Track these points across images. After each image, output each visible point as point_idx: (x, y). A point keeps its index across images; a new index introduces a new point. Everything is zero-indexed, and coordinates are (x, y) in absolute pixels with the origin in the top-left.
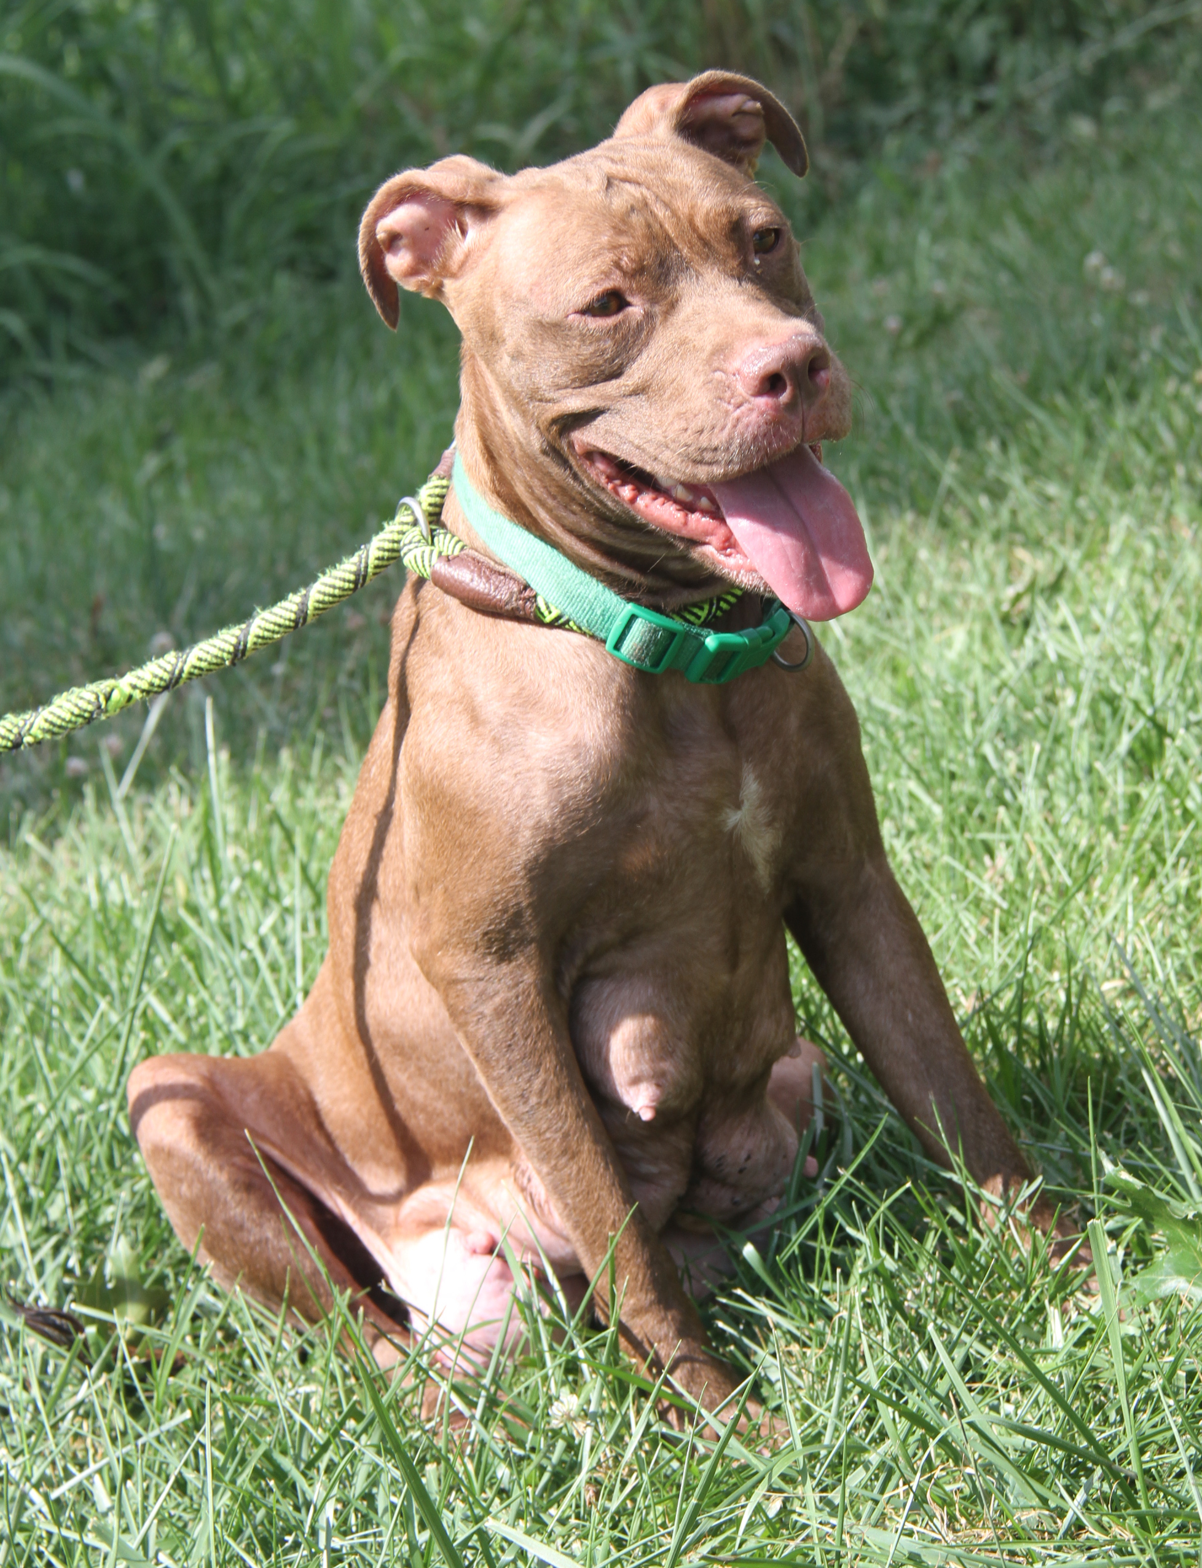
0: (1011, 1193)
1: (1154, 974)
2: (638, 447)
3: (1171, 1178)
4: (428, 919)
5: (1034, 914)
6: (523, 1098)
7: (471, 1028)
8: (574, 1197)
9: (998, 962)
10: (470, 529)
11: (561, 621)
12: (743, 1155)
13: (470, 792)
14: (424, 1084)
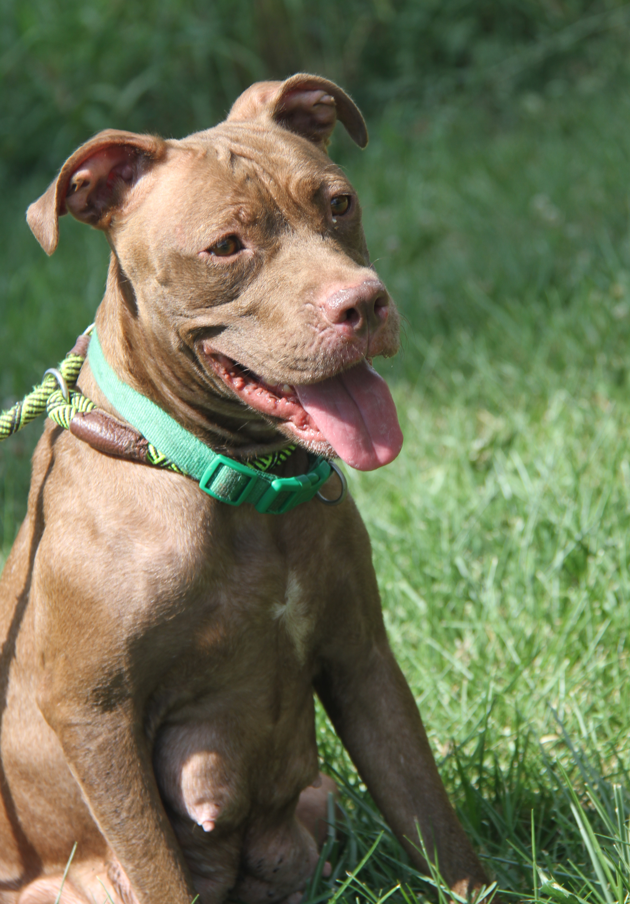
0: (473, 894)
1: (580, 732)
2: (251, 356)
3: (591, 887)
4: (51, 679)
5: (492, 685)
6: (117, 813)
7: (80, 760)
8: (151, 889)
9: (465, 720)
10: (100, 393)
11: (165, 464)
12: (277, 859)
13: (89, 586)
14: (43, 802)
